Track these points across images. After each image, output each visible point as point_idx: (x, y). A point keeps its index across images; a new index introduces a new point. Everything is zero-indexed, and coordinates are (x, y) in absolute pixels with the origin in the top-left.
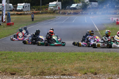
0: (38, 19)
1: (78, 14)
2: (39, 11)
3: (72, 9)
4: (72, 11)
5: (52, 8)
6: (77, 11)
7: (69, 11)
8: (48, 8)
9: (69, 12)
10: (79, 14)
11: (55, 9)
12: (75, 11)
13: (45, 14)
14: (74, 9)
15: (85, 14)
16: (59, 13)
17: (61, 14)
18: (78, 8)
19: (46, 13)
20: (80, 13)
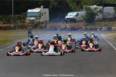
0: (9, 38)
1: (78, 29)
2: (9, 25)
3: (69, 21)
4: (68, 25)
5: (32, 18)
6: (77, 25)
7: (62, 25)
8: (24, 18)
9: (63, 27)
10: (81, 30)
11: (38, 21)
12: (73, 24)
13: (20, 30)
14: (72, 20)
15: (92, 29)
16: (45, 27)
17: (49, 30)
18: (78, 19)
19: (23, 27)
20: (82, 28)
